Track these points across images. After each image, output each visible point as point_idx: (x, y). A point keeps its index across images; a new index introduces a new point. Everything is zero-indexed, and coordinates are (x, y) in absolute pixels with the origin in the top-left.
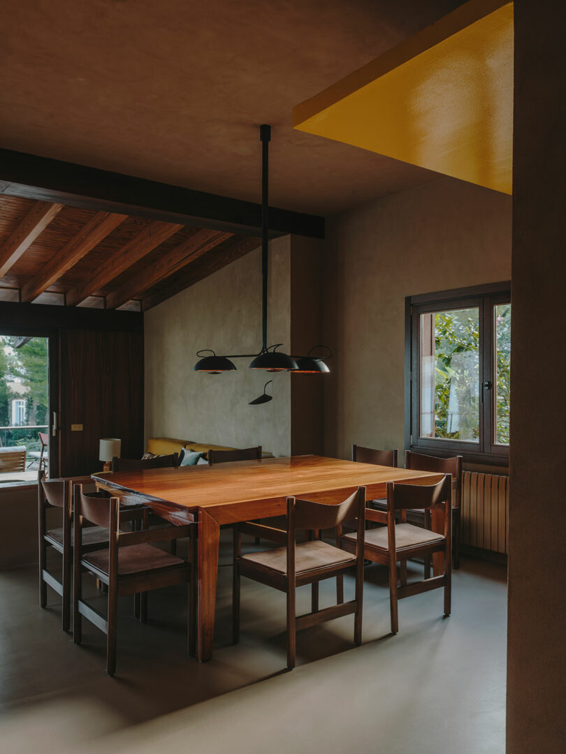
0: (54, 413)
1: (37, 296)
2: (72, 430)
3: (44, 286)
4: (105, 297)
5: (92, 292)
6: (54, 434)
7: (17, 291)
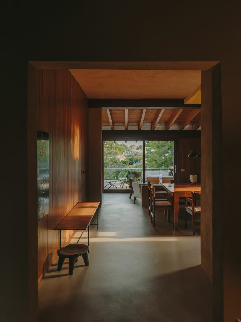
0: (176, 166)
1: (169, 128)
2: (181, 171)
3: (171, 124)
4: (193, 126)
5: (187, 124)
6: (176, 172)
7: (164, 127)
